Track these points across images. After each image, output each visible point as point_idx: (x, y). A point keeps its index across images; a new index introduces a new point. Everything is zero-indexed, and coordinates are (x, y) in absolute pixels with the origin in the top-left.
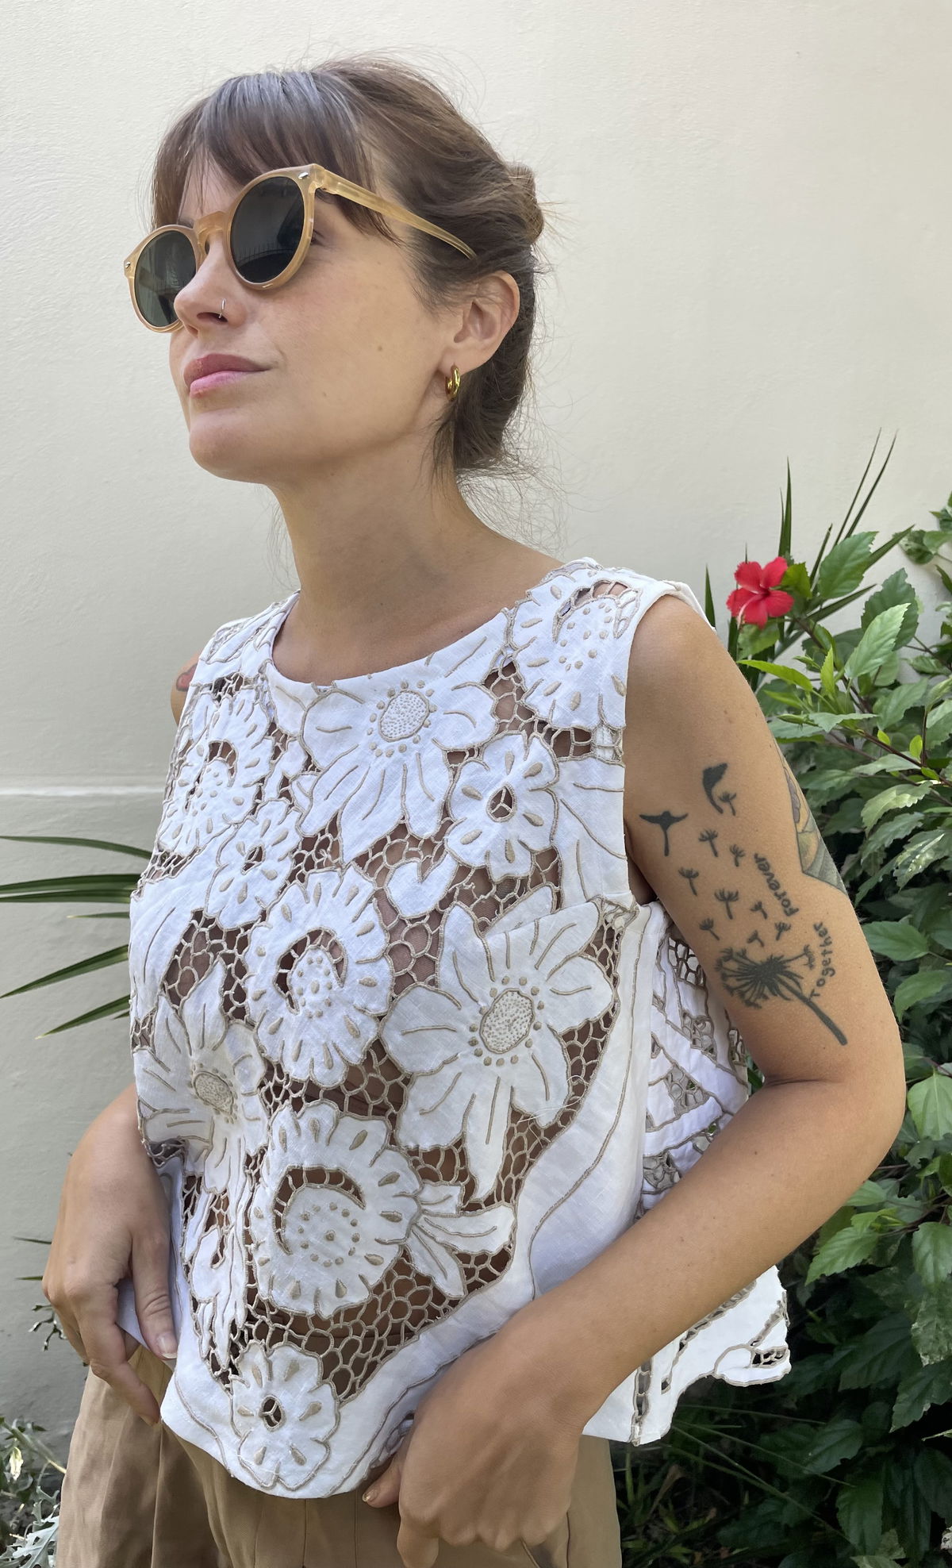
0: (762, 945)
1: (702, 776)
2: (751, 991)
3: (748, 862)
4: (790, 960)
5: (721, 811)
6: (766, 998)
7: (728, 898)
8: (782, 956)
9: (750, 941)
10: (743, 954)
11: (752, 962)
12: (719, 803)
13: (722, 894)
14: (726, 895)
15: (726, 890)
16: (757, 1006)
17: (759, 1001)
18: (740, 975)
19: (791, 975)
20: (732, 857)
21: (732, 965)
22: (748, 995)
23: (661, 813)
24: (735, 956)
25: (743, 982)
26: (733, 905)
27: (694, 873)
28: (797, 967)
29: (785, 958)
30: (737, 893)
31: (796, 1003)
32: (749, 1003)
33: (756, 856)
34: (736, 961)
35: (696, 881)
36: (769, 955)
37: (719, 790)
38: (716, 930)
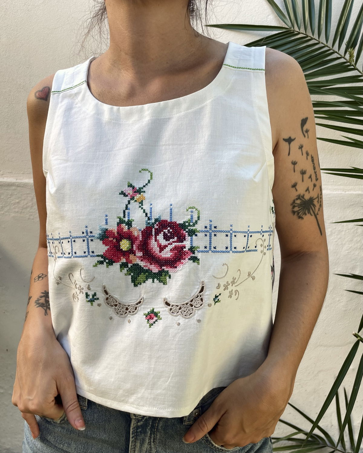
0: (309, 192)
1: (300, 122)
2: (302, 211)
3: (309, 157)
4: (314, 199)
5: (305, 137)
6: (306, 214)
7: (303, 173)
8: (313, 197)
9: (306, 191)
10: (303, 197)
11: (305, 199)
12: (304, 133)
14: (303, 171)
16: (302, 218)
18: (300, 205)
19: (314, 205)
20: (306, 156)
21: (299, 201)
22: (301, 213)
23: (288, 138)
24: (300, 197)
25: (300, 208)
26: (304, 176)
27: (296, 162)
28: (315, 202)
29: (314, 198)
30: (306, 171)
31: (313, 217)
33: (311, 155)
34: (301, 199)
35: (296, 166)
36: (310, 197)
37: (305, 128)
38: (297, 187)
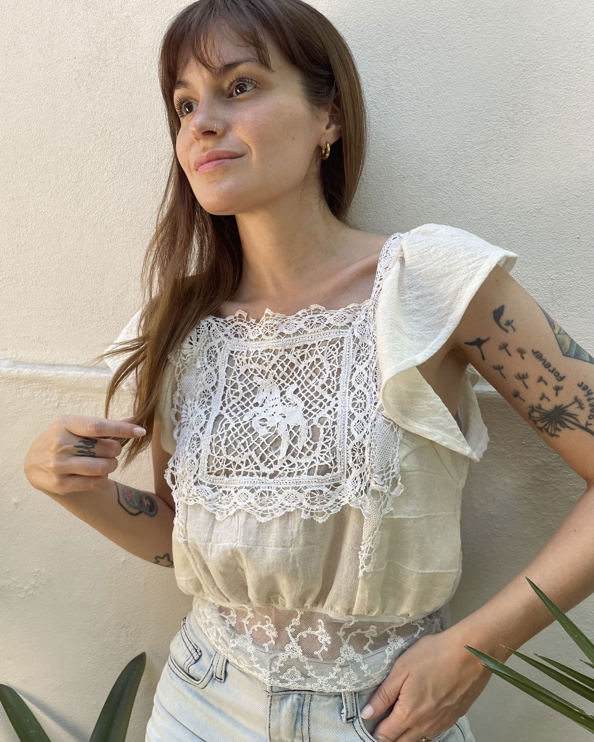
7: (523, 377)
13: (519, 375)
15: (520, 373)
16: (557, 436)
17: (557, 433)
18: (542, 419)
20: (519, 355)
23: (475, 340)
25: (545, 423)
28: (573, 409)
30: (527, 374)
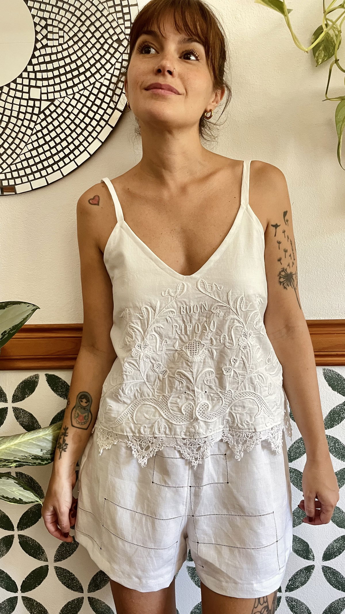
0: (290, 268)
1: (283, 213)
6: (288, 286)
9: (288, 266)
11: (287, 273)
12: (286, 222)
14: (285, 250)
19: (293, 279)
21: (283, 273)
22: (285, 284)
24: (284, 270)
26: (286, 253)
27: (280, 242)
29: (293, 273)
32: (285, 288)
33: (290, 239)
35: (280, 245)
36: (290, 272)
37: (286, 218)
38: (282, 261)
